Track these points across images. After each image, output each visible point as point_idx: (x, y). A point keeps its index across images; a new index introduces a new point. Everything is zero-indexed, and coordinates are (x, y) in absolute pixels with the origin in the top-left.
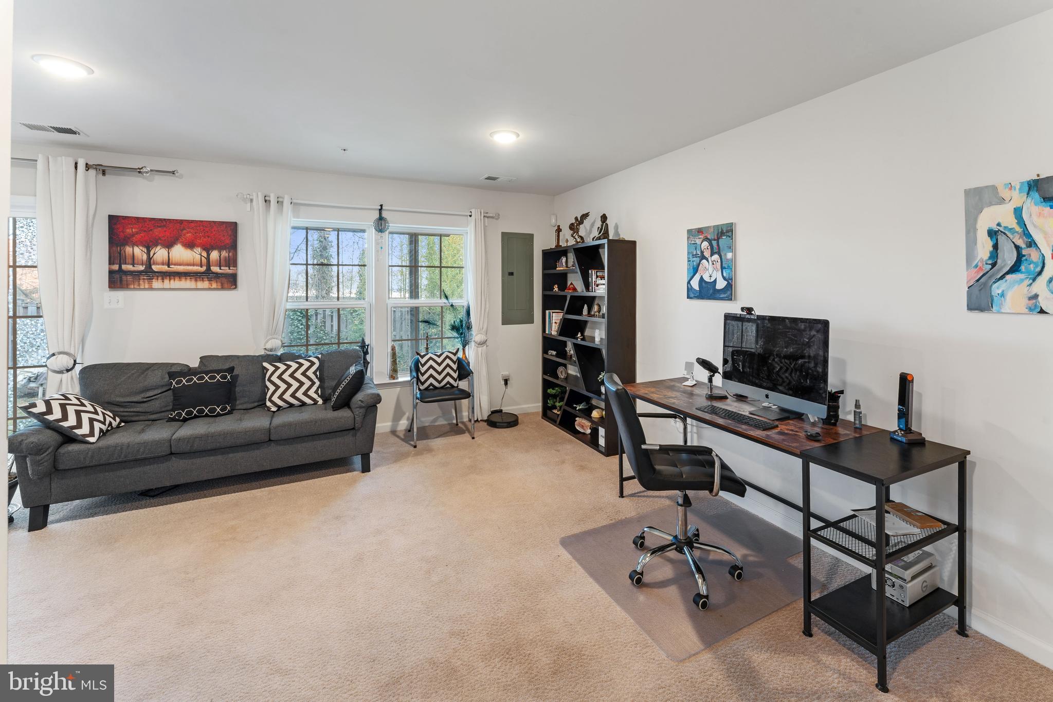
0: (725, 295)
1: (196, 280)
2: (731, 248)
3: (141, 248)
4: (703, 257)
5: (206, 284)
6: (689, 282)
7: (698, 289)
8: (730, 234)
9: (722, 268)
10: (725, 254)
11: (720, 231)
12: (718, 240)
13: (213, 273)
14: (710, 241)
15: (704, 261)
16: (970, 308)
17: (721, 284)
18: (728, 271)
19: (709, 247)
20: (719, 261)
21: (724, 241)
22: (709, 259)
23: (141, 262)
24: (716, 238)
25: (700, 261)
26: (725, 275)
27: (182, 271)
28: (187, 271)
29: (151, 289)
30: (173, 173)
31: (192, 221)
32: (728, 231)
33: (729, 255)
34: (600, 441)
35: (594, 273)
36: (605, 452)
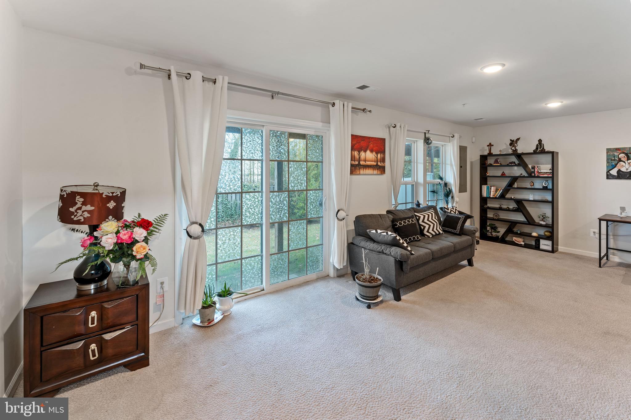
1: (373, 170)
3: (357, 152)
5: (375, 172)
7: (616, 175)
13: (379, 166)
14: (627, 154)
23: (357, 160)
27: (369, 165)
28: (371, 165)
29: (360, 174)
30: (363, 111)
31: (373, 138)
34: (542, 247)
35: (536, 167)
36: (553, 251)
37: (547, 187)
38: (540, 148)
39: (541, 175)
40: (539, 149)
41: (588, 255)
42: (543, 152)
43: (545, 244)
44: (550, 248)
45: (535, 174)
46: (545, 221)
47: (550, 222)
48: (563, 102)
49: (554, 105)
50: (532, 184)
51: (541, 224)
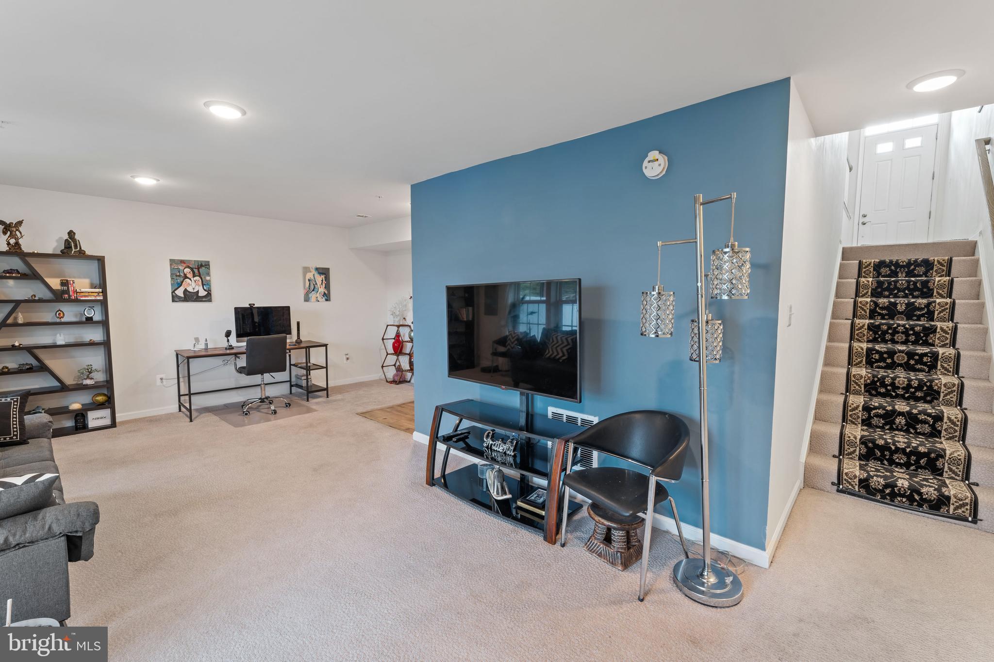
0: (207, 299)
2: (208, 274)
4: (186, 277)
6: (173, 292)
7: (183, 296)
8: (208, 267)
9: (203, 285)
10: (205, 277)
11: (200, 264)
12: (198, 269)
14: (192, 269)
15: (187, 280)
16: (305, 301)
17: (202, 293)
18: (208, 286)
19: (191, 272)
20: (200, 280)
21: (202, 270)
22: (192, 279)
24: (196, 267)
25: (184, 279)
26: (205, 288)
32: (206, 265)
33: (208, 278)
34: (92, 424)
35: (71, 282)
36: (114, 424)
37: (91, 318)
38: (76, 247)
39: (82, 297)
40: (74, 250)
41: (164, 413)
42: (82, 255)
43: (96, 418)
44: (108, 422)
45: (69, 296)
46: (92, 379)
47: (100, 377)
48: (159, 180)
49: (146, 181)
50: (62, 315)
51: (87, 385)
